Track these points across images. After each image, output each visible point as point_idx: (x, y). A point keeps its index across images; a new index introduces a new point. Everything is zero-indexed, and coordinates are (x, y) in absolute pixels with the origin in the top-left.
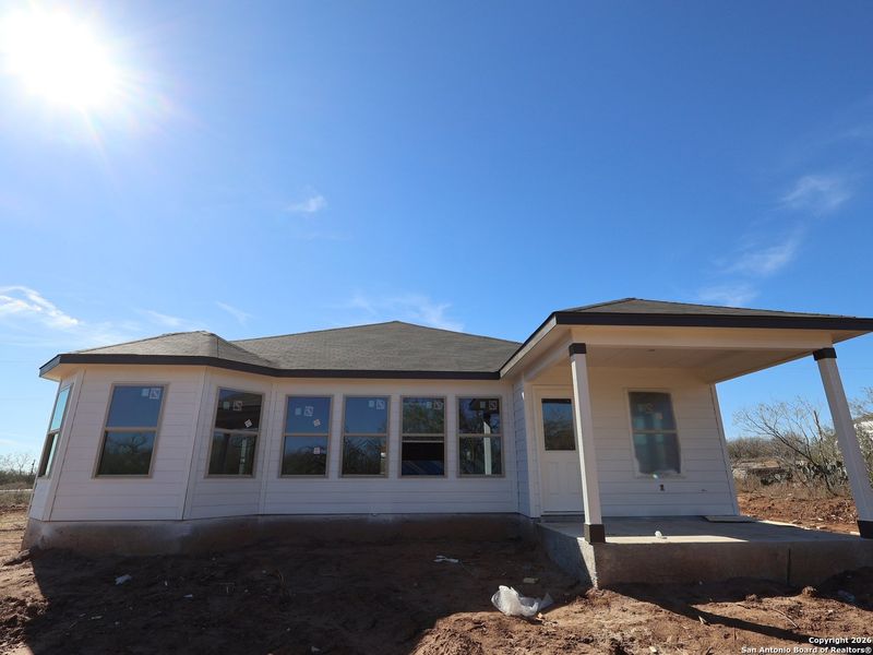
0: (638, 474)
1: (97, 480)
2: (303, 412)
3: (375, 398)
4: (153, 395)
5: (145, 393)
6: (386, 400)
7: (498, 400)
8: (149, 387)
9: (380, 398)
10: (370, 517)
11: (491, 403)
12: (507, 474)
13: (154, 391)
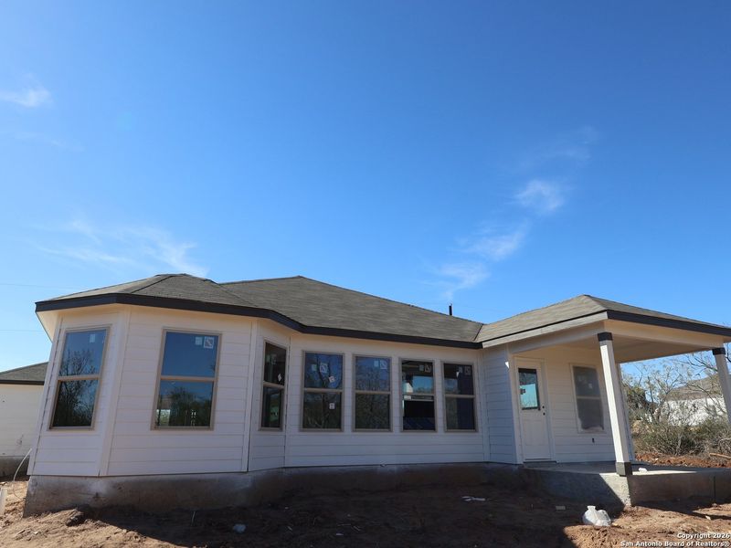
0: (580, 429)
1: (156, 432)
2: (318, 369)
3: (379, 359)
4: (207, 344)
5: (198, 341)
6: (388, 361)
7: (471, 366)
8: (203, 336)
9: (383, 359)
10: (379, 468)
11: (466, 368)
12: (480, 430)
13: (207, 340)
